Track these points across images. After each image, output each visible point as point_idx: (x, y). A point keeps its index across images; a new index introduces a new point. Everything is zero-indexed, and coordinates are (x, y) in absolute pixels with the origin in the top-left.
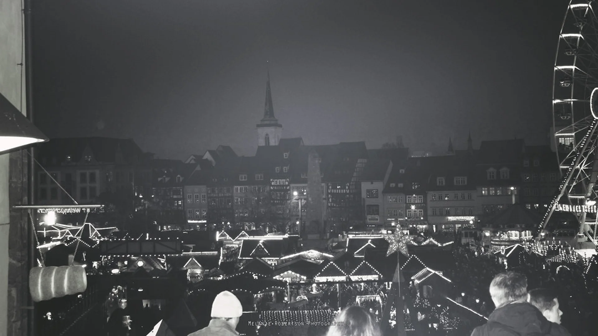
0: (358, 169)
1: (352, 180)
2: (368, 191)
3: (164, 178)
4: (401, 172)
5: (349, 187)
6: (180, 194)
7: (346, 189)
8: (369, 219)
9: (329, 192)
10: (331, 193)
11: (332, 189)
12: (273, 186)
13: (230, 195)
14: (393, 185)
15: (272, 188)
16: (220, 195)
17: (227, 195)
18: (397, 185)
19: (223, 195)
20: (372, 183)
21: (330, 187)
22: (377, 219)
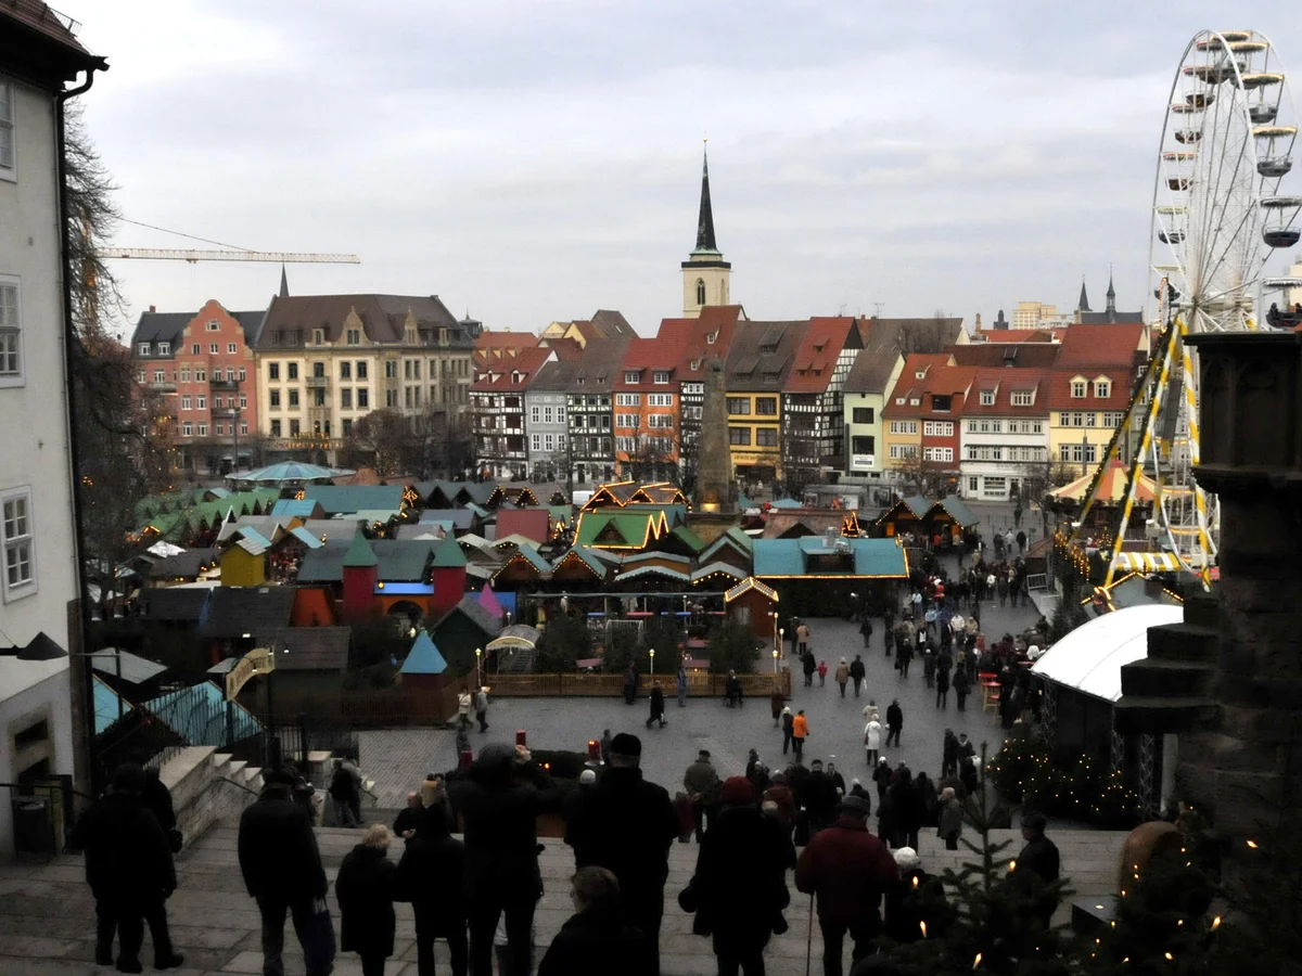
0: (840, 368)
1: (829, 389)
2: (856, 410)
3: (490, 375)
4: (917, 376)
5: (822, 401)
6: (518, 406)
7: (815, 405)
8: (857, 462)
9: (786, 409)
10: (789, 412)
11: (791, 404)
12: (685, 395)
13: (608, 409)
14: (900, 401)
15: (683, 399)
16: (590, 409)
17: (603, 409)
18: (908, 401)
19: (594, 409)
20: (863, 396)
21: (788, 401)
22: (871, 463)
